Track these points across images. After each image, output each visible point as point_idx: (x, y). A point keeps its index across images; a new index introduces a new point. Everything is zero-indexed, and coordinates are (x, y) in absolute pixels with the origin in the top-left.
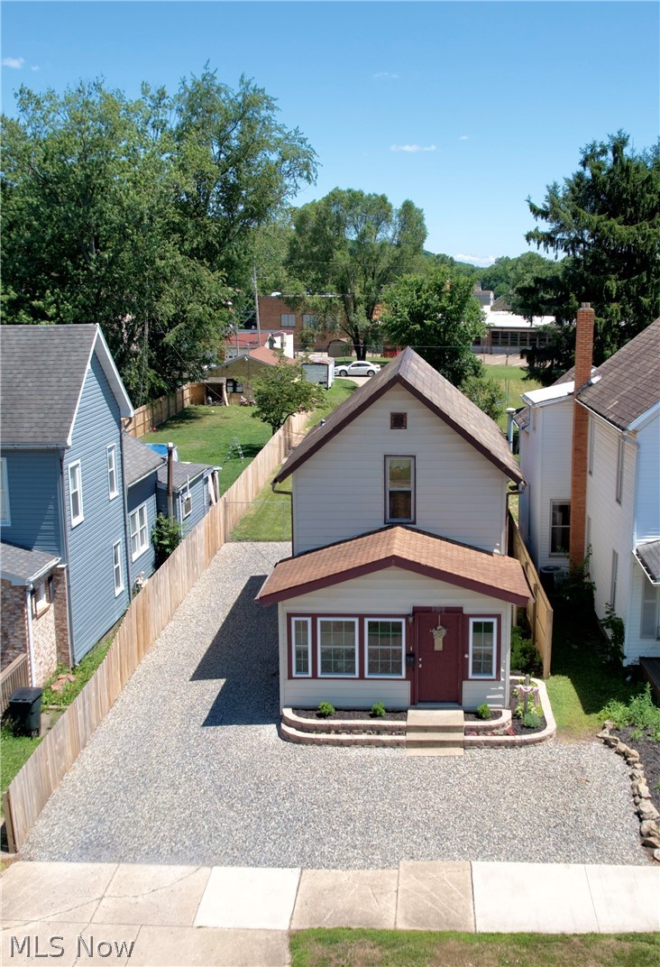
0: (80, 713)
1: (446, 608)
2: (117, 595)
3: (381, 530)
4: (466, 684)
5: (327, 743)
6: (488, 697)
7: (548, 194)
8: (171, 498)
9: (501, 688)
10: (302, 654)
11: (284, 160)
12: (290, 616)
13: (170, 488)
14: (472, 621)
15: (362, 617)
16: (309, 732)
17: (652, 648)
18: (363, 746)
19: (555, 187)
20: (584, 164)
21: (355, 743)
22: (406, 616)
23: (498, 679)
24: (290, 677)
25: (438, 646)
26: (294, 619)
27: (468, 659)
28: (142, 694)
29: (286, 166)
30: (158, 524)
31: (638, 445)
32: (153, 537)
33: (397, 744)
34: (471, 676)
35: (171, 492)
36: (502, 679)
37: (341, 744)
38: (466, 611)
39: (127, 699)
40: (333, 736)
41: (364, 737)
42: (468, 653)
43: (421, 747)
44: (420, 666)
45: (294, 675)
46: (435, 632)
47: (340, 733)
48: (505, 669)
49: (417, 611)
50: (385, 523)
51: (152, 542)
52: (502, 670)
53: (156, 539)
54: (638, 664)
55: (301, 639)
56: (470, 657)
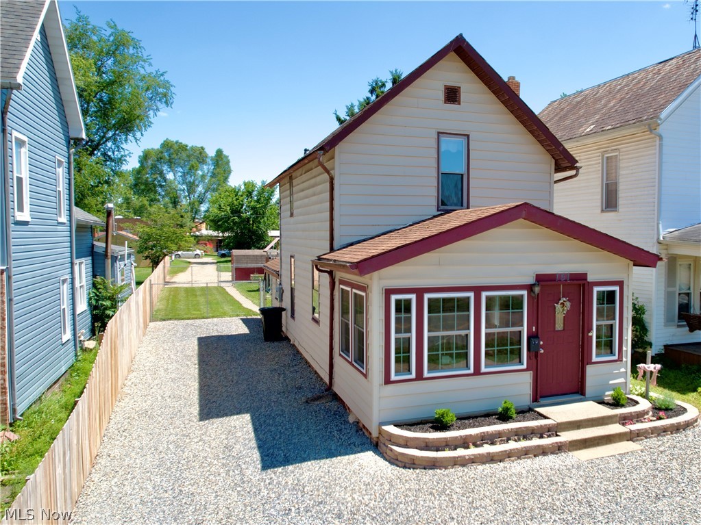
0: (59, 470)
1: (571, 274)
2: (64, 341)
3: (435, 217)
4: (590, 369)
5: (473, 461)
6: (611, 382)
7: (347, 110)
8: (110, 261)
9: (623, 370)
10: (403, 348)
11: (148, 89)
12: (389, 292)
13: (109, 251)
14: (596, 289)
15: (478, 290)
16: (437, 450)
17: (673, 335)
18: (519, 458)
19: (352, 106)
20: (372, 92)
21: (509, 455)
22: (530, 288)
23: (620, 359)
24: (387, 381)
25: (559, 326)
26: (394, 298)
27: (591, 337)
28: (137, 444)
29: (149, 94)
30: (94, 285)
31: (661, 137)
32: (90, 299)
33: (559, 448)
34: (594, 359)
35: (109, 254)
36: (624, 359)
37: (491, 459)
38: (590, 279)
39: (116, 452)
40: (473, 451)
41: (512, 445)
42: (590, 329)
43: (586, 447)
44: (542, 351)
45: (393, 377)
46: (558, 307)
47: (481, 445)
48: (627, 347)
49: (541, 279)
50: (438, 210)
51: (90, 304)
52: (624, 348)
53: (94, 302)
54: (663, 352)
55: (403, 326)
56: (594, 334)
